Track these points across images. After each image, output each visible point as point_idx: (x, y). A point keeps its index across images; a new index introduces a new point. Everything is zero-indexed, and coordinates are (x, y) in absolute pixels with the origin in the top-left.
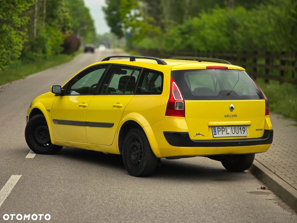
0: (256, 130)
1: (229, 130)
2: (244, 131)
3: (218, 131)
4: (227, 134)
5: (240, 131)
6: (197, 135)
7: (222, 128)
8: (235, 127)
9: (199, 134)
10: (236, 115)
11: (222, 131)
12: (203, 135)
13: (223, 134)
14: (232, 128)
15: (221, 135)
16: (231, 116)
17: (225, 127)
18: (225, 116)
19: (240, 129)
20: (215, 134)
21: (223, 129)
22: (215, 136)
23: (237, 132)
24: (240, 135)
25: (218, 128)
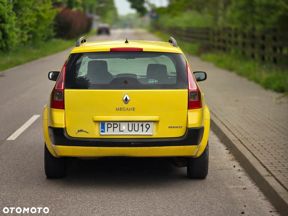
0: (169, 127)
1: (124, 127)
2: (148, 129)
3: (108, 128)
4: (120, 131)
5: (140, 128)
6: (79, 131)
7: (114, 124)
8: (133, 123)
9: (81, 131)
10: (134, 109)
11: (114, 128)
12: (86, 132)
13: (114, 131)
14: (128, 124)
15: (111, 133)
16: (126, 109)
17: (118, 124)
18: (116, 109)
19: (142, 125)
20: (102, 132)
21: (115, 126)
22: (102, 134)
23: (136, 129)
24: (140, 133)
25: (108, 124)
